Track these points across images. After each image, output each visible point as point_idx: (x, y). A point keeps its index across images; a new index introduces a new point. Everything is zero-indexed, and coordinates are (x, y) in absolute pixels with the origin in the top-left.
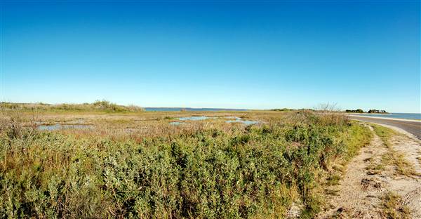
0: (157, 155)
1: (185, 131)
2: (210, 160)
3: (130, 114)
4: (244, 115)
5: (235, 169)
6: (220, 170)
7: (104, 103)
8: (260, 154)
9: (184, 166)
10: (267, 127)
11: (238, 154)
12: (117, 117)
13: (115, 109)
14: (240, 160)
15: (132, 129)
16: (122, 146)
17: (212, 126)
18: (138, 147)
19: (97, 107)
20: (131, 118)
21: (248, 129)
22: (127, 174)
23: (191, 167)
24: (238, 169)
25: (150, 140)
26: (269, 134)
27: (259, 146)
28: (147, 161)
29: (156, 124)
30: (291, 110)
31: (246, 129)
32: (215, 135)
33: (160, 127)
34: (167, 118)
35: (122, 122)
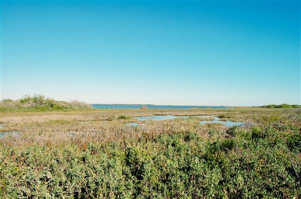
0: (106, 164)
1: (145, 134)
2: (183, 169)
3: (73, 112)
4: (224, 114)
5: (217, 183)
6: (197, 182)
7: (35, 100)
8: (251, 166)
9: (140, 178)
10: (259, 129)
11: (220, 163)
12: (55, 116)
13: (52, 106)
14: (223, 171)
15: (75, 133)
16: (60, 153)
17: (182, 128)
18: (80, 154)
19: (26, 105)
20: (73, 117)
21: (231, 132)
22: (65, 189)
23: (149, 179)
24: (221, 183)
25: (97, 145)
26: (261, 140)
27: (250, 156)
28: (92, 172)
29: (107, 125)
30: (293, 106)
31: (227, 132)
32: (187, 139)
33: (112, 129)
34: (122, 118)
35: (62, 122)
